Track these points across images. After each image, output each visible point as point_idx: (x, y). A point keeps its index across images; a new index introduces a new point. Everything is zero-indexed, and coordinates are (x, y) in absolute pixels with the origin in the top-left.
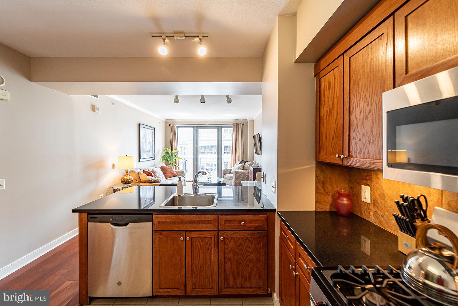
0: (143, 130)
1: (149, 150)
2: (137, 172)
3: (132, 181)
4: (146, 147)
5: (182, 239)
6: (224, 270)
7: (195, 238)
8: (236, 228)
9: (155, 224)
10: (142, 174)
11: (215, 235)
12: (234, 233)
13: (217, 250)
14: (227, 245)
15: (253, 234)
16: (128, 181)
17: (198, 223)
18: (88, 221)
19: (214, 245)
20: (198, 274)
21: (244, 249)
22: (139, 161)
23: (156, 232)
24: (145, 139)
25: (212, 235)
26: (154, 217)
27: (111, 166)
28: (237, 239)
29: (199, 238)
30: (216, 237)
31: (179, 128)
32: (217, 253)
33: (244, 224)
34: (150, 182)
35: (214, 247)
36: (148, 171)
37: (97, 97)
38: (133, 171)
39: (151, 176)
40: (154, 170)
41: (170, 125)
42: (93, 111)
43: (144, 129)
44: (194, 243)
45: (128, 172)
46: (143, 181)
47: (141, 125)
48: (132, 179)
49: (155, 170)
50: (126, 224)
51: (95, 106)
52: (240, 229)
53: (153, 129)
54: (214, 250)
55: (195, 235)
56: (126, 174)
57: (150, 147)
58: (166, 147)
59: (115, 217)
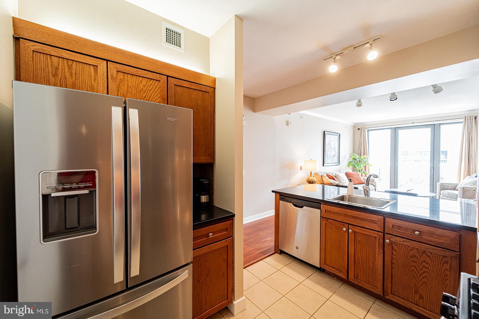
0: (327, 137)
1: (334, 156)
2: (320, 174)
3: (315, 182)
4: (331, 152)
5: (345, 230)
6: (391, 275)
7: (358, 232)
8: (407, 236)
9: (323, 211)
10: (325, 177)
11: (379, 236)
12: (404, 241)
13: (382, 251)
14: (395, 251)
15: (433, 249)
16: (311, 181)
17: (361, 220)
18: (280, 200)
19: (379, 246)
20: (361, 266)
21: (419, 263)
22: (323, 166)
23: (323, 218)
24: (329, 145)
25: (377, 235)
26: (322, 206)
27: (299, 168)
28: (409, 248)
29: (361, 234)
30: (381, 238)
31: (370, 132)
32: (382, 255)
33: (420, 234)
34: (331, 184)
35: (379, 248)
36: (331, 175)
37: (290, 114)
38: (316, 174)
39: (334, 179)
40: (337, 175)
41: (359, 129)
42: (287, 125)
43: (329, 135)
44: (357, 237)
45: (312, 174)
46: (325, 184)
47: (326, 133)
48: (316, 180)
49: (339, 174)
50: (302, 207)
51: (288, 121)
52: (414, 239)
53: (339, 135)
54: (378, 250)
55: (357, 230)
56: (311, 176)
57: (334, 152)
58: (354, 153)
59: (295, 200)
